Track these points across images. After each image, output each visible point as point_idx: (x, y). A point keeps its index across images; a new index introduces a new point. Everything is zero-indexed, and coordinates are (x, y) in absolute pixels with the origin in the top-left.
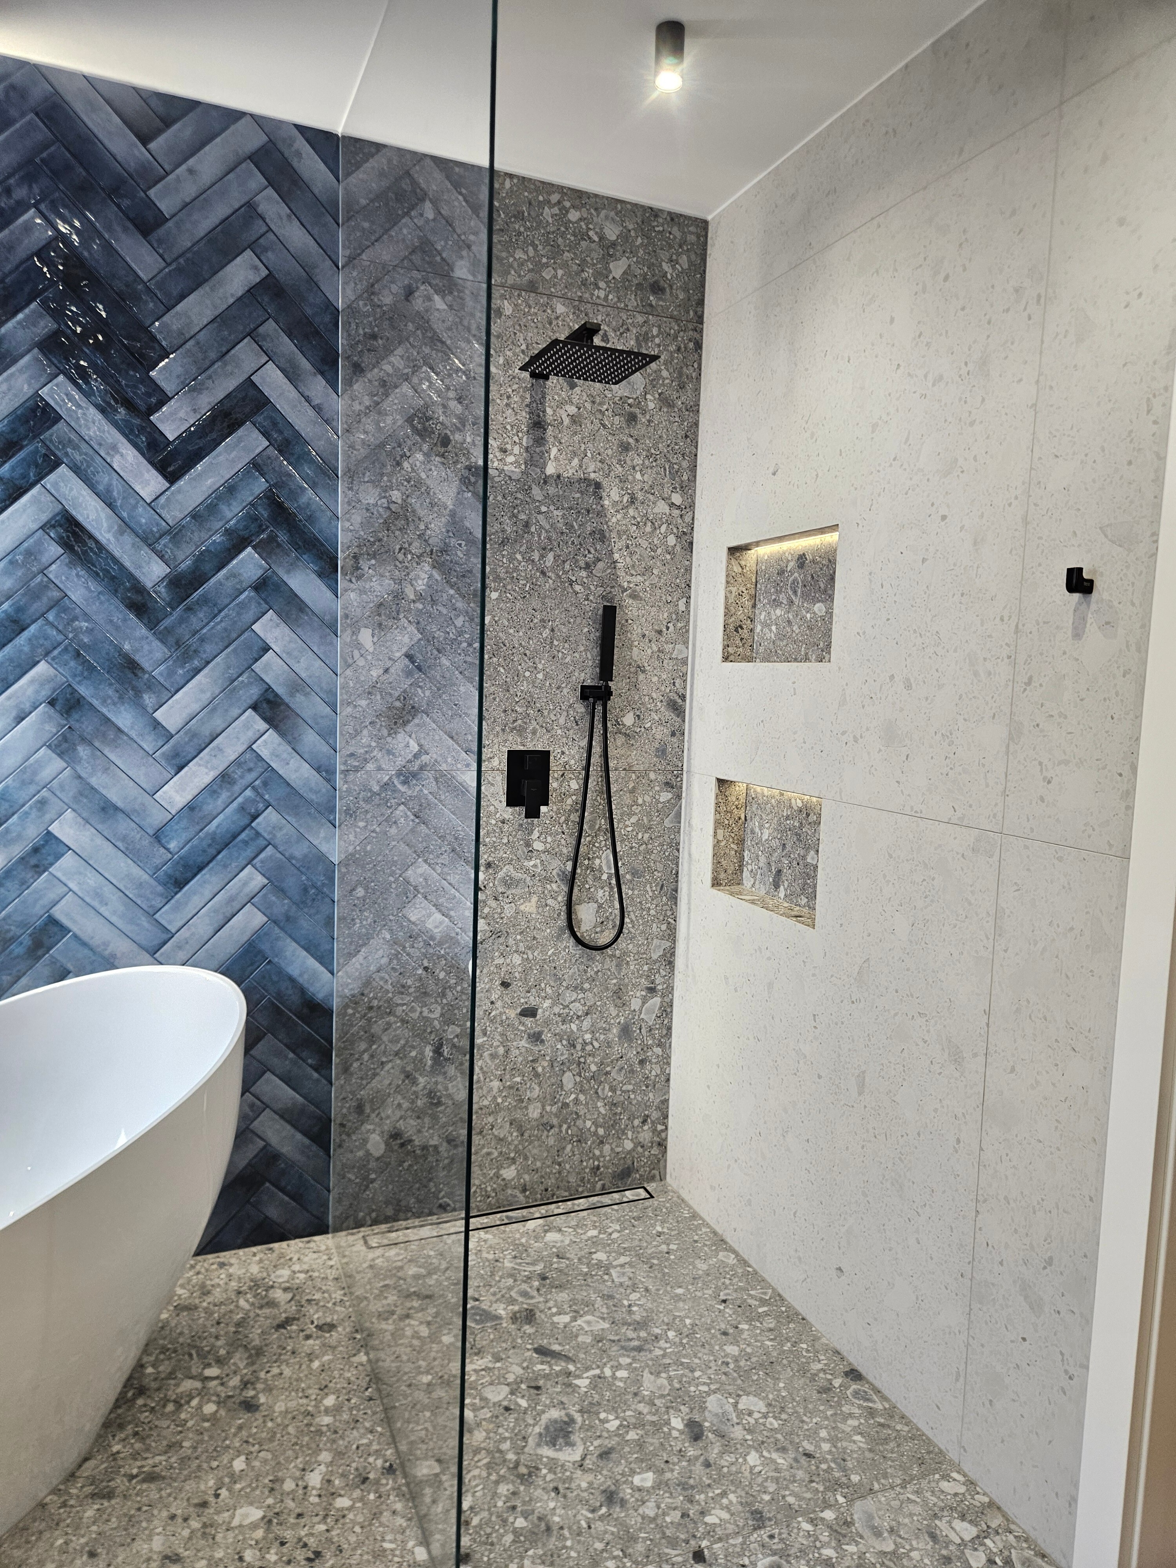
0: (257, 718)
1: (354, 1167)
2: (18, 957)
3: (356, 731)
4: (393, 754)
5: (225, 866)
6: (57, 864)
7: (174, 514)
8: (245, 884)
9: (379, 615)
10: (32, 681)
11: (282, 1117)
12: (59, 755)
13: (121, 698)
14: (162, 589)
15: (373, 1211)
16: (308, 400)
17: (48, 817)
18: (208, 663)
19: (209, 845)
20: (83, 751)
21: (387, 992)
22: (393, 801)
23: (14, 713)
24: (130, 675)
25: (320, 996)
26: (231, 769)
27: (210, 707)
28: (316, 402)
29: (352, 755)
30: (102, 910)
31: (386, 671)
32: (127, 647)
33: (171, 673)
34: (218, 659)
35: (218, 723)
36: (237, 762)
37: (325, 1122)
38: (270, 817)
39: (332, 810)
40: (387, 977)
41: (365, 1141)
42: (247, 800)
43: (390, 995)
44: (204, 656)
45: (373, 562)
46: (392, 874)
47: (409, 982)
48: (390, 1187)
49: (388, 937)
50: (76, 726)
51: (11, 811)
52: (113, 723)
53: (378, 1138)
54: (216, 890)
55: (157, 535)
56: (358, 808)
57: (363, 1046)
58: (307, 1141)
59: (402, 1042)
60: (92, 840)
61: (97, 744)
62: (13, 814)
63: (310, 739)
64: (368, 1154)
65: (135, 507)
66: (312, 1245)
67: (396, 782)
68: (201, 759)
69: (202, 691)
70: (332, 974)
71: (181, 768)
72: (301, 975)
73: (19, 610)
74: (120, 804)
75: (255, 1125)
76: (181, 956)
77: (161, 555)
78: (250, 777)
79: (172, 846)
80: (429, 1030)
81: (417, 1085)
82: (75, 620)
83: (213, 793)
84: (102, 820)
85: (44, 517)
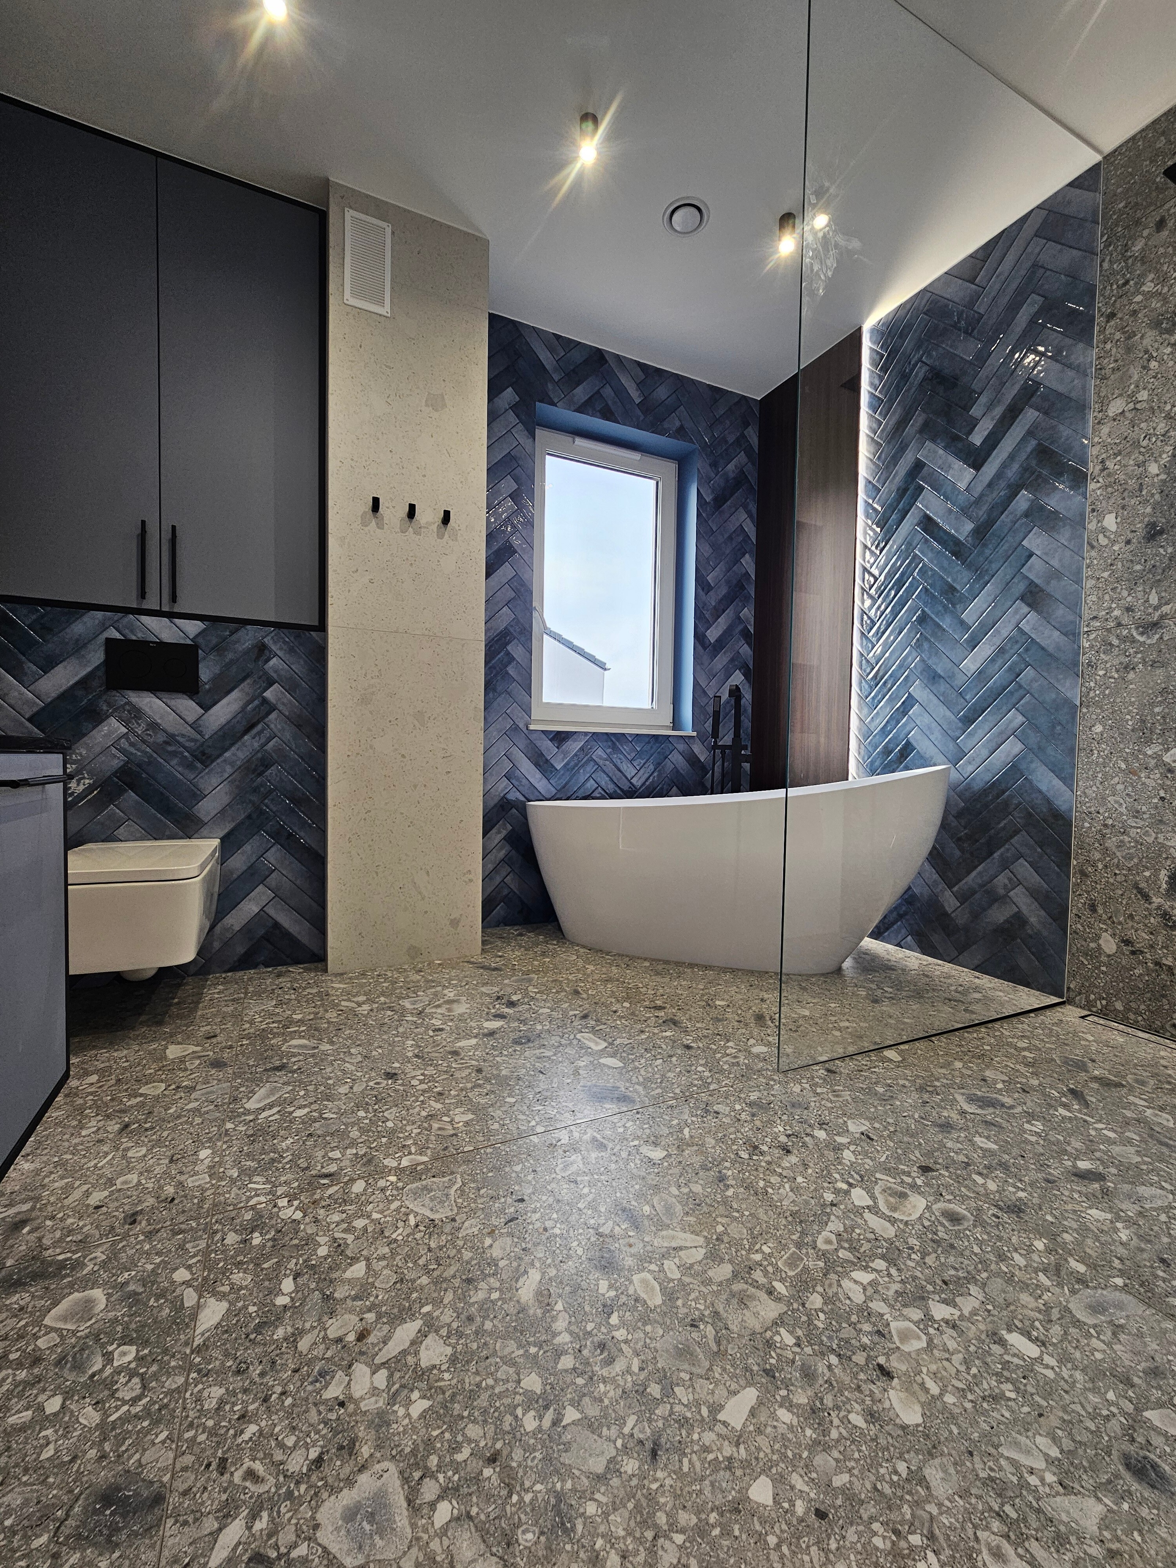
0: (1024, 605)
2: (895, 758)
3: (1099, 598)
4: (1133, 611)
5: (998, 710)
6: (912, 710)
7: (979, 489)
8: (1011, 721)
9: (1124, 499)
10: (906, 611)
11: (1032, 895)
12: (916, 649)
13: (946, 611)
14: (970, 538)
16: (1069, 366)
18: (993, 576)
19: (989, 695)
21: (1122, 814)
22: (1131, 651)
23: (898, 630)
24: (950, 595)
25: (1063, 808)
26: (1004, 644)
27: (993, 604)
28: (1073, 364)
30: (931, 737)
31: (1128, 542)
32: (950, 579)
33: (971, 589)
34: (1000, 571)
35: (997, 613)
36: (1009, 637)
37: (1064, 910)
38: (1028, 674)
40: (1122, 801)
42: (1015, 663)
43: (1125, 817)
44: (992, 572)
45: (1119, 458)
47: (1144, 809)
48: (1121, 985)
49: (1123, 766)
52: (941, 627)
53: (1110, 938)
54: (992, 725)
55: (969, 506)
56: (1098, 660)
57: (1097, 856)
58: (1050, 920)
59: (1136, 861)
60: (928, 695)
61: (933, 640)
63: (1060, 612)
64: (1100, 948)
65: (959, 494)
67: (1135, 634)
68: (987, 639)
69: (989, 596)
70: (1073, 793)
71: (974, 648)
72: (1048, 790)
75: (1012, 894)
76: (970, 768)
77: (970, 518)
78: (1016, 647)
79: (968, 697)
80: (1164, 856)
81: (1150, 903)
82: (926, 572)
83: (993, 660)
84: (933, 684)
85: (915, 521)
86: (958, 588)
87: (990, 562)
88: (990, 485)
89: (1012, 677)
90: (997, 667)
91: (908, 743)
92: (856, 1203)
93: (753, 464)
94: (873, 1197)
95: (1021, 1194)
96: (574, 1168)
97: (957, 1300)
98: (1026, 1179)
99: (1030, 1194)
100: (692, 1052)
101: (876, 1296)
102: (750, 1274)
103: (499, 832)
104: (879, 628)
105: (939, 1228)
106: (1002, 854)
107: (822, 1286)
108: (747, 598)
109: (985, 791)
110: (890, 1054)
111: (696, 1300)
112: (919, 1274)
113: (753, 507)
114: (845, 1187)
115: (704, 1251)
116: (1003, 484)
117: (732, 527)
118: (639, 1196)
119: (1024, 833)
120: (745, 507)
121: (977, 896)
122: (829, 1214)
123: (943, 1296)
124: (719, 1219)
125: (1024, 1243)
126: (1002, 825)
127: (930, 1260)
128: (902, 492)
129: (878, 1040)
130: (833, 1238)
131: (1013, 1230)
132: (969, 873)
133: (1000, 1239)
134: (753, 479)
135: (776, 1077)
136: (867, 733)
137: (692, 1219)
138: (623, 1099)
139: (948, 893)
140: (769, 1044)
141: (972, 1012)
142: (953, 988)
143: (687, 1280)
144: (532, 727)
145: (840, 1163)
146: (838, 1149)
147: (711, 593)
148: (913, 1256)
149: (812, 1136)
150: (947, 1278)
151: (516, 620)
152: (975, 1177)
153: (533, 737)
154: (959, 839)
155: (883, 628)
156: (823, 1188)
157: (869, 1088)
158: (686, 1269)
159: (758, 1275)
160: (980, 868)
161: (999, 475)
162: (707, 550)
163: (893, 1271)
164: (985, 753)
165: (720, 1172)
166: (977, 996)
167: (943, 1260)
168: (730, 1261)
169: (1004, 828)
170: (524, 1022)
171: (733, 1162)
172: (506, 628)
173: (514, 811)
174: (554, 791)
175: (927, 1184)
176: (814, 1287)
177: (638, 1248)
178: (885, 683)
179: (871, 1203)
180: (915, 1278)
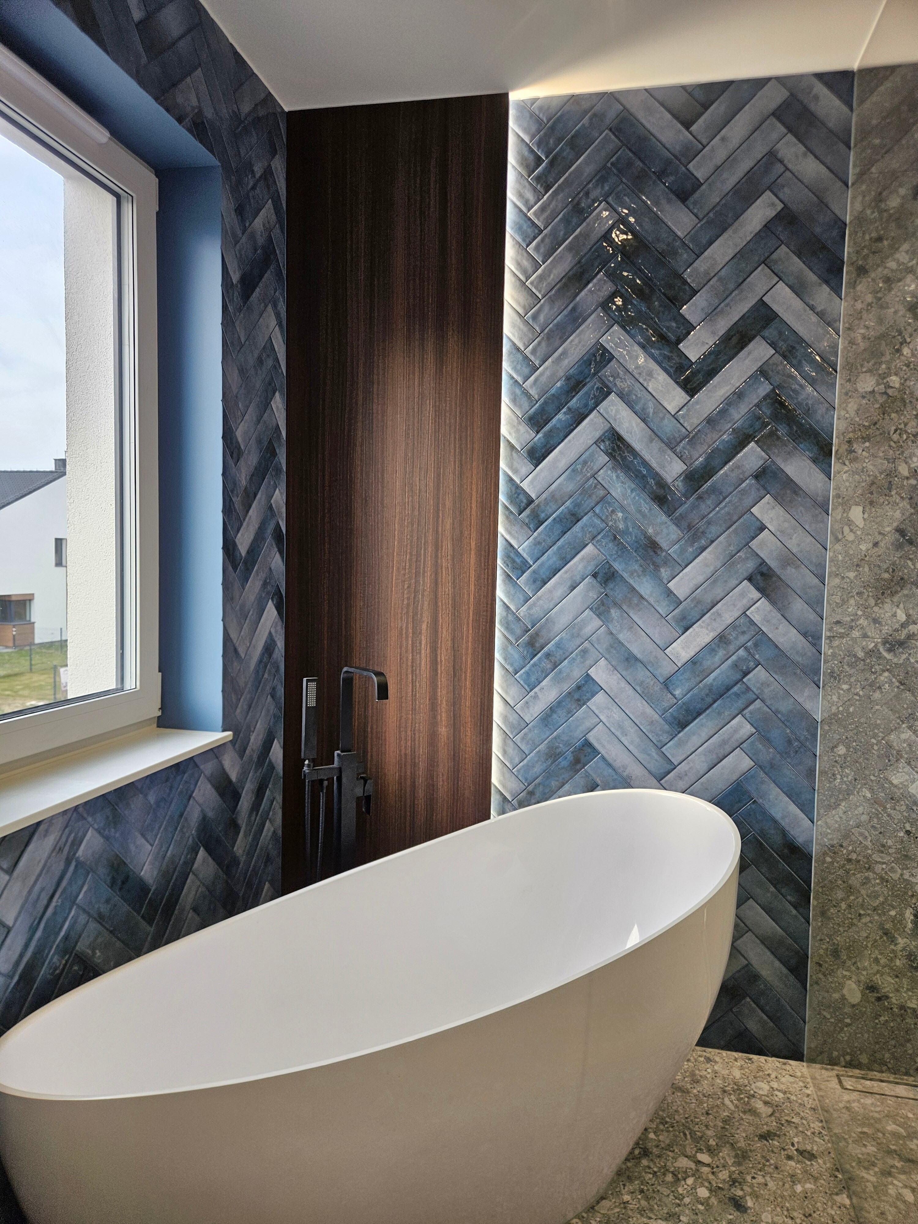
0: (752, 588)
1: (829, 1007)
2: (563, 768)
3: (843, 600)
4: (880, 623)
5: (719, 714)
6: (593, 700)
7: (693, 422)
8: (736, 731)
9: (872, 493)
10: (582, 559)
11: (763, 943)
12: (597, 615)
13: (644, 571)
14: (679, 483)
15: (848, 1054)
16: (812, 308)
17: (588, 663)
18: (712, 542)
19: (707, 695)
20: (614, 613)
21: (866, 847)
22: (877, 667)
23: (569, 584)
24: (652, 553)
25: (800, 840)
26: (727, 631)
27: (712, 578)
28: (819, 309)
29: (838, 622)
30: (623, 739)
31: (876, 544)
32: (650, 531)
33: (683, 550)
34: (721, 538)
35: (718, 591)
36: (733, 626)
37: (803, 959)
38: (759, 675)
39: (817, 672)
40: (867, 834)
41: (842, 985)
42: (740, 659)
43: (869, 851)
44: (710, 536)
45: (867, 444)
46: (875, 736)
47: (890, 843)
48: (866, 1036)
49: (869, 795)
50: (611, 593)
51: (564, 656)
52: (637, 592)
53: (854, 986)
54: (712, 733)
55: (678, 440)
56: (842, 672)
57: (840, 894)
58: (785, 970)
59: (881, 899)
60: (618, 683)
61: (625, 607)
62: (565, 659)
63: (798, 607)
64: (843, 997)
65: (663, 419)
66: (788, 1067)
67: (881, 650)
68: (703, 622)
69: (707, 565)
70: (813, 822)
71: (687, 629)
72: (783, 818)
73: (578, 505)
74: (639, 656)
77: (680, 456)
78: (743, 639)
80: (910, 893)
81: (896, 945)
82: (614, 511)
83: (711, 651)
84: (626, 668)
85: (595, 437)
89: (738, 676)
90: (717, 659)
116: (727, 424)
120: (274, 304)
134: (282, 256)
136: (518, 725)
147: (240, 463)
155: (542, 574)
161: (722, 411)
178: (548, 654)
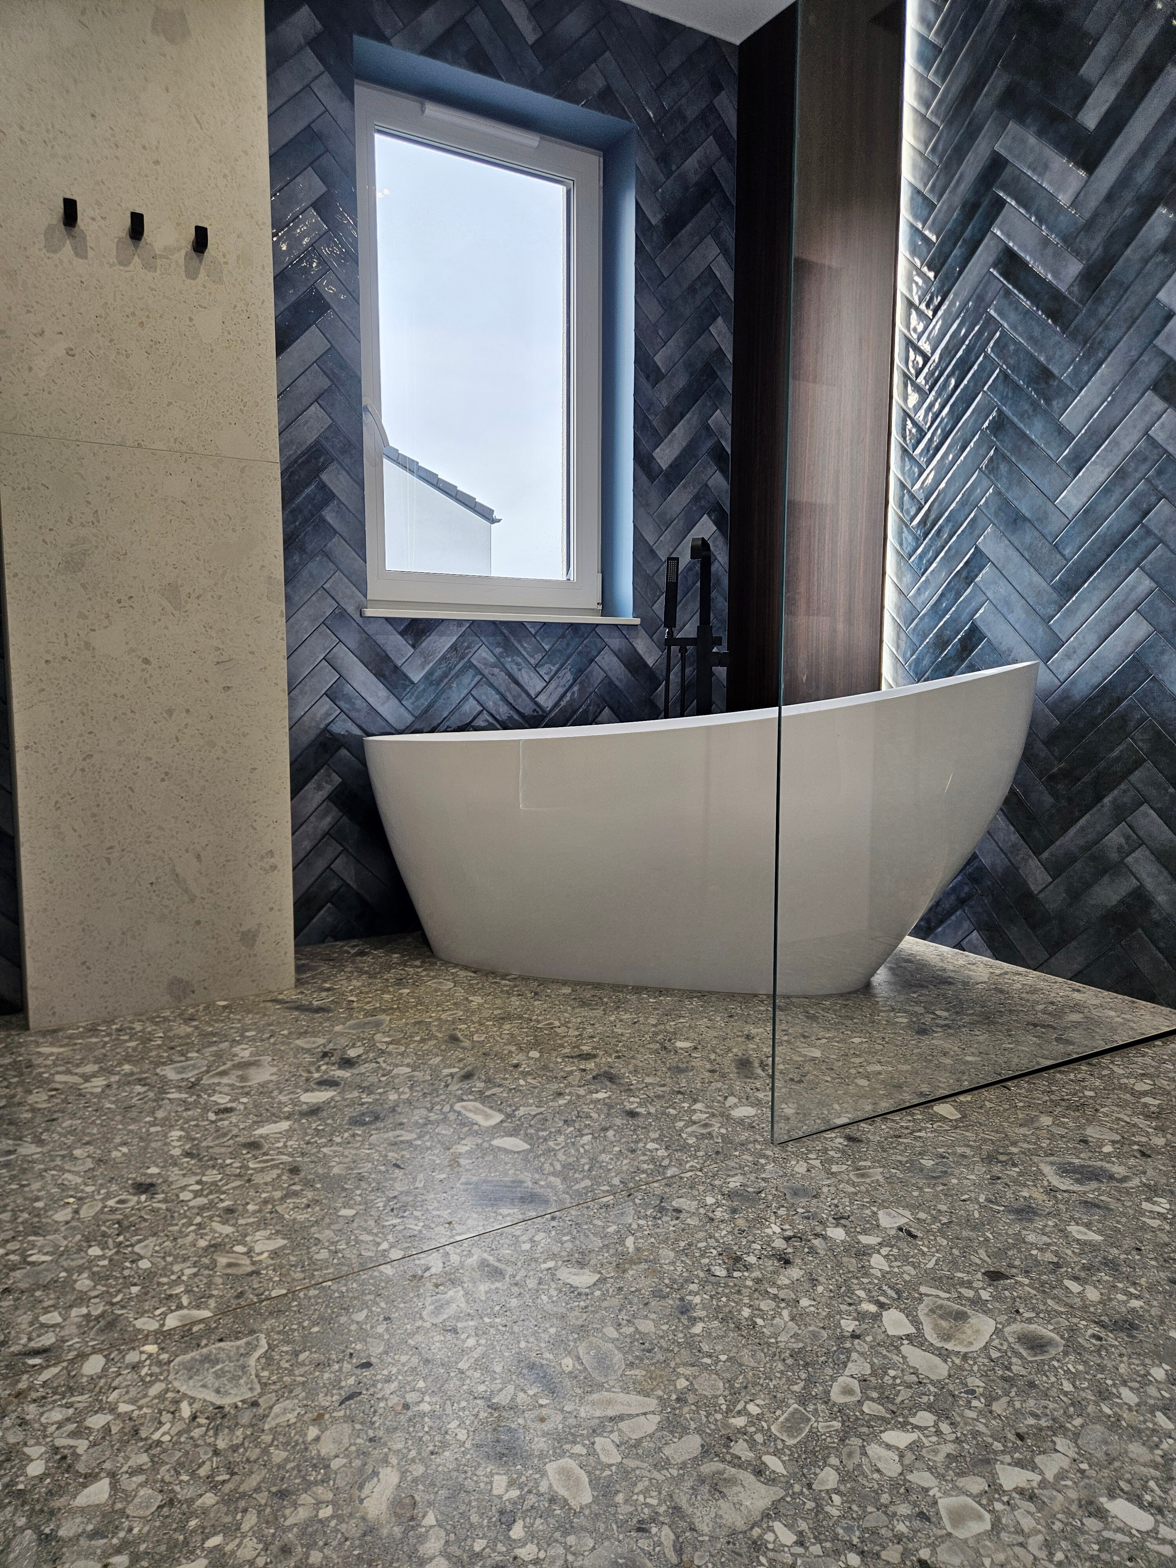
0: (1156, 398)
5: (1113, 570)
6: (981, 575)
7: (1091, 205)
8: (1132, 589)
10: (973, 412)
12: (987, 475)
13: (1035, 410)
14: (1076, 288)
17: (976, 533)
18: (1110, 351)
19: (1099, 549)
20: (1004, 468)
23: (960, 445)
24: (1043, 385)
26: (1125, 463)
27: (1110, 398)
30: (1009, 617)
32: (1043, 358)
33: (1077, 373)
34: (1121, 344)
35: (1117, 412)
36: (1132, 453)
38: (1161, 511)
42: (1138, 495)
44: (1108, 345)
50: (1000, 445)
51: (953, 531)
52: (1027, 437)
54: (1103, 596)
55: (1076, 233)
60: (1006, 551)
61: (1013, 460)
62: (955, 533)
68: (1098, 457)
69: (1103, 384)
71: (1079, 469)
73: (970, 350)
75: (1129, 860)
76: (1069, 665)
77: (1077, 253)
78: (1144, 468)
79: (1067, 552)
82: (1006, 346)
83: (1107, 491)
84: (1014, 532)
85: (991, 260)
86: (1056, 371)
87: (1107, 328)
88: (1110, 198)
89: (1136, 518)
90: (1112, 501)
91: (974, 629)
92: (890, 1333)
93: (730, 160)
94: (916, 1322)
95: (1135, 1303)
96: (452, 1310)
97: (1038, 1459)
98: (1143, 1281)
99: (1148, 1303)
100: (640, 1121)
101: (918, 1464)
102: (729, 1447)
103: (319, 788)
104: (931, 440)
105: (1014, 1360)
106: (1115, 799)
107: (839, 1457)
108: (720, 392)
109: (1092, 701)
110: (944, 1109)
111: (646, 1492)
112: (981, 1428)
113: (729, 236)
114: (873, 1308)
115: (657, 1418)
116: (1129, 196)
117: (694, 269)
118: (557, 1344)
119: (1149, 764)
120: (716, 234)
121: (1078, 865)
122: (848, 1351)
123: (1017, 1455)
124: (681, 1370)
125: (1137, 1373)
126: (1116, 753)
127: (998, 1407)
128: (970, 209)
129: (925, 1088)
130: (855, 1385)
131: (1121, 1355)
132: (1064, 830)
133: (1102, 1368)
134: (729, 185)
135: (769, 1153)
136: (910, 614)
137: (639, 1373)
138: (530, 1199)
139: (1034, 862)
140: (758, 1103)
141: (1068, 1042)
142: (1041, 1007)
143: (631, 1463)
144: (369, 612)
145: (866, 1274)
146: (863, 1253)
147: (662, 384)
148: (975, 1403)
149: (825, 1237)
150: (1023, 1430)
151: (334, 428)
152: (1068, 1283)
153: (371, 629)
154: (1052, 778)
155: (936, 440)
156: (840, 1312)
157: (911, 1161)
158: (630, 1447)
159: (740, 1448)
160: (1082, 822)
161: (1124, 181)
162: (654, 311)
163: (945, 1427)
164: (1092, 639)
165: (682, 1299)
166: (1076, 1017)
167: (1018, 1405)
168: (699, 1431)
169: (1118, 759)
170: (369, 1090)
171: (703, 1283)
172: (317, 442)
173: (344, 752)
174: (410, 719)
175: (996, 1298)
176: (825, 1459)
177: (555, 1422)
178: (939, 531)
179: (912, 1330)
180: (976, 1434)
